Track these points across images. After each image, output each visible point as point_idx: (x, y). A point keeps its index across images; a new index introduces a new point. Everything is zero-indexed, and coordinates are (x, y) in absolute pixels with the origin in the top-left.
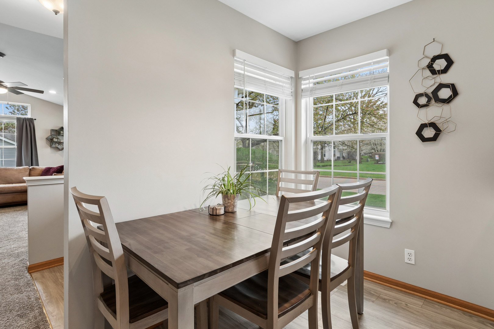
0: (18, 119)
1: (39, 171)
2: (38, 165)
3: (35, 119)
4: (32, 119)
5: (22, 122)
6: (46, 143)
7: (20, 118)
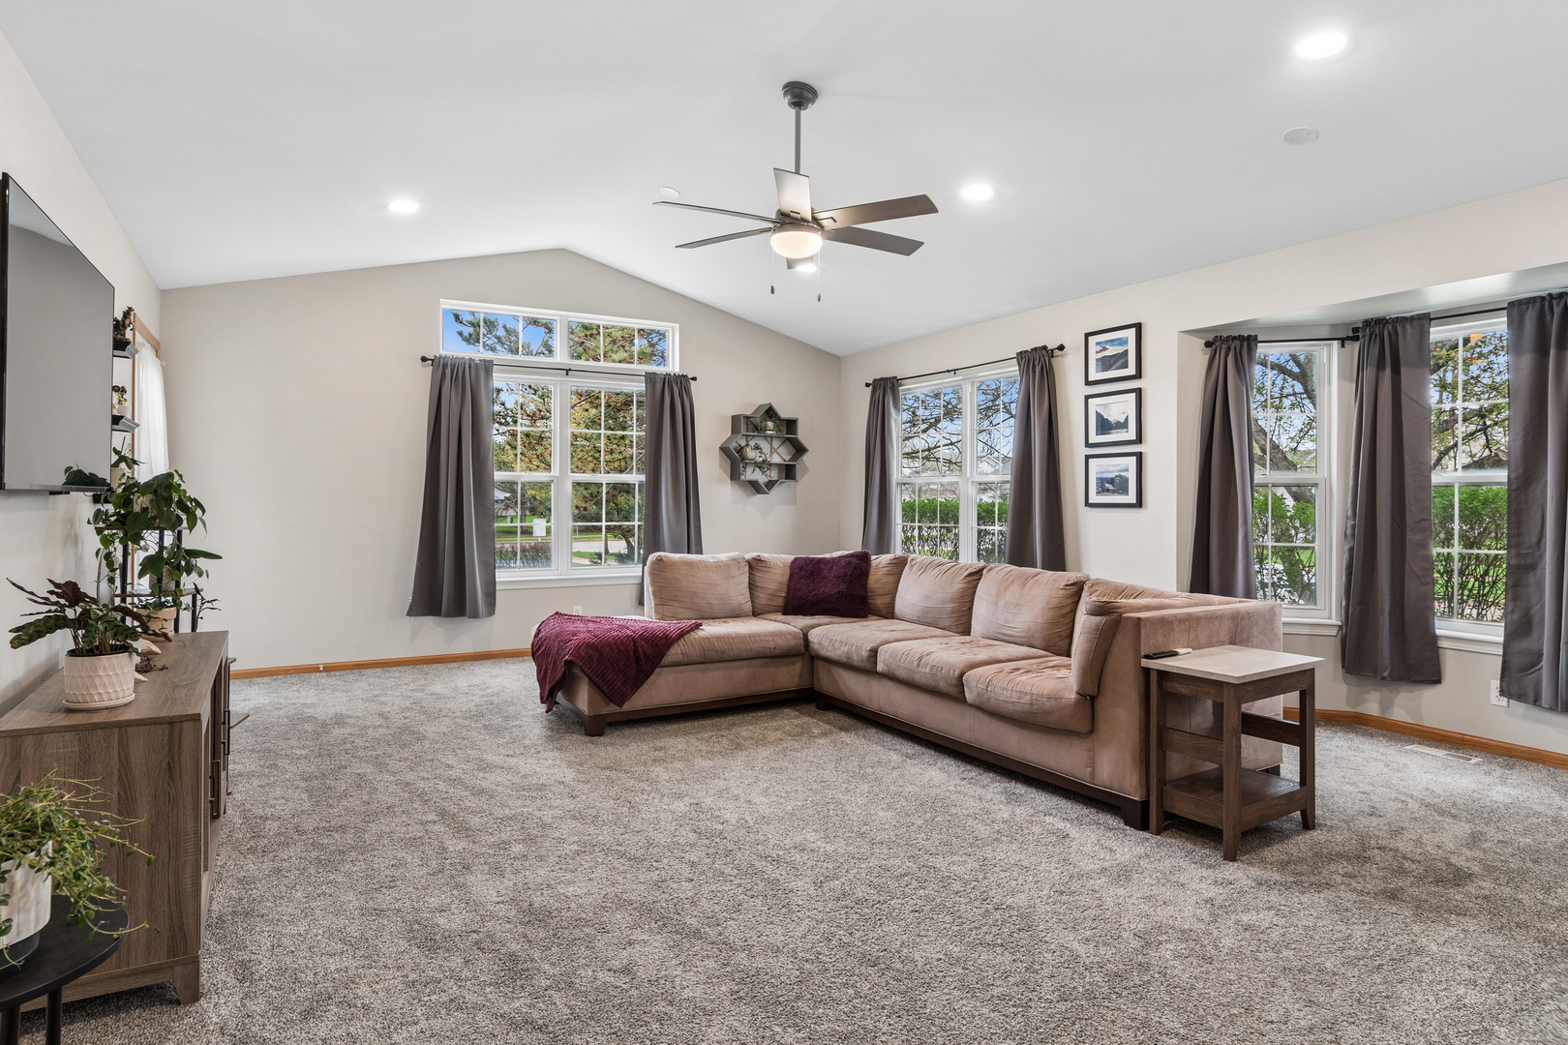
0: (650, 378)
1: (779, 571)
2: (700, 552)
3: (694, 379)
4: (686, 376)
5: (659, 386)
6: (721, 466)
7: (655, 374)
